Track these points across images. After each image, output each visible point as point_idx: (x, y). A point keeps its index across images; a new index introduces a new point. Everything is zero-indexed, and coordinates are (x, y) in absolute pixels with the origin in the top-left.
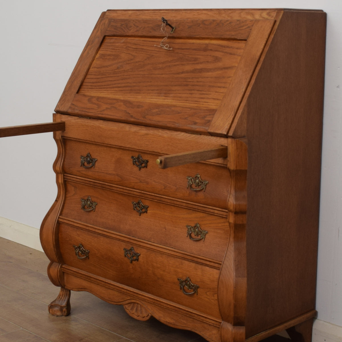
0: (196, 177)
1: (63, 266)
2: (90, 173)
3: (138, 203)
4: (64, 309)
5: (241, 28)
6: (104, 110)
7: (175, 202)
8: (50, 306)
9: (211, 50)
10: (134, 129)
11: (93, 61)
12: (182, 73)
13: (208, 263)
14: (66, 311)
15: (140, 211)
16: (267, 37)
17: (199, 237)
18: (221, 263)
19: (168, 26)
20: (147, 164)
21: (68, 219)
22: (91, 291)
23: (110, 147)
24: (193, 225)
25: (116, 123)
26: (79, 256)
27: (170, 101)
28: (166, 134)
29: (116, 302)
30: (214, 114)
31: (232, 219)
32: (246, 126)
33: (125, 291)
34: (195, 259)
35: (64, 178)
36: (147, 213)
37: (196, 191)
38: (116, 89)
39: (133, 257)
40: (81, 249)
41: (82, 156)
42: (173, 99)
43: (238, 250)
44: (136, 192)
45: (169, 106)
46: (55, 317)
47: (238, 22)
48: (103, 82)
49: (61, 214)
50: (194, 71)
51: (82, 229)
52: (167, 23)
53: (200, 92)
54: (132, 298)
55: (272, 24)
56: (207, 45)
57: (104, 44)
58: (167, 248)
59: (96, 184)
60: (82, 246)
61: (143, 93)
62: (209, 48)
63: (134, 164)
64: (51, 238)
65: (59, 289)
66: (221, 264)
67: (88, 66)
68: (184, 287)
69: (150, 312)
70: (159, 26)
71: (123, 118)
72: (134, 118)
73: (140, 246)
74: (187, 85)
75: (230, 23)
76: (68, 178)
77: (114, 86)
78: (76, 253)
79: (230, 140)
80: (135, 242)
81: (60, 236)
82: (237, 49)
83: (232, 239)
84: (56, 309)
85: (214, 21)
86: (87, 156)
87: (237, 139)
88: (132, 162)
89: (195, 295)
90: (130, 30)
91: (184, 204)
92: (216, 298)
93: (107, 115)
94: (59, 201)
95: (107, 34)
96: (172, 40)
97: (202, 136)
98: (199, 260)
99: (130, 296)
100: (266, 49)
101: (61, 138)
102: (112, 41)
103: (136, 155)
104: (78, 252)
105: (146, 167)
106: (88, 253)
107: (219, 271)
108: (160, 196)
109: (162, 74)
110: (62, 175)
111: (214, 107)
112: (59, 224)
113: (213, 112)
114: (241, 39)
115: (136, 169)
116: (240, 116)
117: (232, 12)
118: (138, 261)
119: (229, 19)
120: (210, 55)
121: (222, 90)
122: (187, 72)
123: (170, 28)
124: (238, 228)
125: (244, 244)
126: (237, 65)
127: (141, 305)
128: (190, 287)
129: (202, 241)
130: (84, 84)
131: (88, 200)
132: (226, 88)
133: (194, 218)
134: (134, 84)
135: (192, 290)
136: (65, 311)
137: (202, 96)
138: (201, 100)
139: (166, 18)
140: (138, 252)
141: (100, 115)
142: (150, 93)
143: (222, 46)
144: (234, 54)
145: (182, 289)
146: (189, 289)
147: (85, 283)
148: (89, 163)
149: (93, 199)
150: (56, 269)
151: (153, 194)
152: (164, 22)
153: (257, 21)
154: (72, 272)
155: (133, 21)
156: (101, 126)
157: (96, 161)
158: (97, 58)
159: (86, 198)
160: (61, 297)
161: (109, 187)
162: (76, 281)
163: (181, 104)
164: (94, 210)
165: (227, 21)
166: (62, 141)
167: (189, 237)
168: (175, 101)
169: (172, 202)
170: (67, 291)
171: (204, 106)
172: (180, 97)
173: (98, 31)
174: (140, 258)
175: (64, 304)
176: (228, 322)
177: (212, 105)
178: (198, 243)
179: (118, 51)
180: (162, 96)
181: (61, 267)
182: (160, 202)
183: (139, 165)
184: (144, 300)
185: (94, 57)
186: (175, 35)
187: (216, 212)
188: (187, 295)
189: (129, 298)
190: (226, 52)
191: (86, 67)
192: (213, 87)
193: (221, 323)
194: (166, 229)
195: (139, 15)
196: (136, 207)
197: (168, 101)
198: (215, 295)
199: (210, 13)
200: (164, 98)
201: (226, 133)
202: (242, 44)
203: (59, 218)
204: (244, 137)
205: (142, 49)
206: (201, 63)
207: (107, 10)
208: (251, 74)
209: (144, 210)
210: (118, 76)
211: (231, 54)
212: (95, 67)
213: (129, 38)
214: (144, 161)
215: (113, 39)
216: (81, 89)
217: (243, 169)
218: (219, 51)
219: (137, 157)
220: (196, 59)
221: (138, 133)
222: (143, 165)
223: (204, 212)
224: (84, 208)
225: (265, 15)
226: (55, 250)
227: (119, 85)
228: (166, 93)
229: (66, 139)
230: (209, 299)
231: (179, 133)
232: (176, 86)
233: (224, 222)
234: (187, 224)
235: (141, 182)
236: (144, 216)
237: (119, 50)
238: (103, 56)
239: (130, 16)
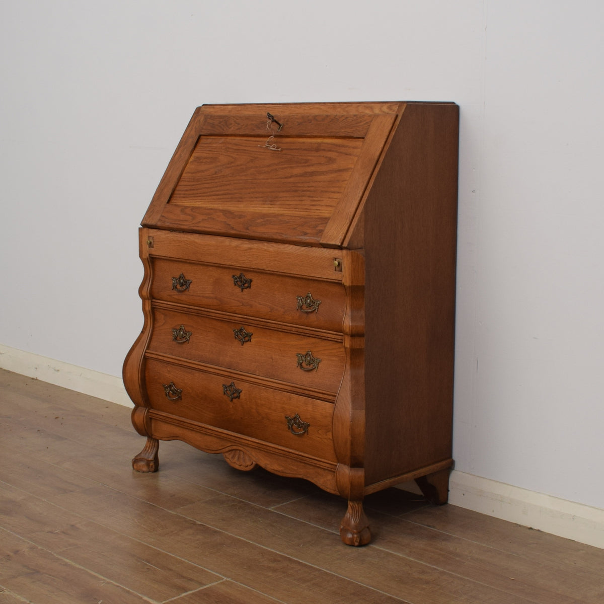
0: (307, 296)
1: (150, 411)
2: (183, 297)
3: (241, 331)
4: (152, 464)
5: (358, 125)
6: (199, 222)
8: (135, 461)
9: (324, 150)
10: (235, 242)
11: (186, 165)
12: (291, 177)
13: (321, 396)
14: (154, 466)
15: (242, 339)
17: (311, 367)
18: (336, 394)
19: (274, 123)
20: (250, 283)
21: (158, 353)
22: (183, 439)
23: (207, 265)
24: (304, 353)
25: (214, 237)
26: (170, 397)
27: (277, 209)
29: (212, 450)
30: (327, 223)
31: (347, 343)
32: (363, 235)
33: (225, 436)
34: (306, 392)
35: (152, 305)
36: (250, 341)
37: (306, 312)
38: (215, 197)
39: (233, 394)
40: (173, 388)
41: (174, 278)
42: (280, 208)
43: (354, 378)
44: (238, 317)
45: (276, 216)
46: (141, 473)
47: (355, 117)
48: (199, 189)
49: (148, 348)
50: (305, 174)
51: (173, 364)
52: (273, 119)
53: (311, 199)
54: (234, 444)
55: (393, 120)
56: (319, 144)
57: (200, 145)
58: (274, 380)
59: (190, 310)
60: (174, 384)
61: (246, 201)
62: (322, 148)
63: (235, 285)
64: (136, 376)
65: (145, 439)
66: (336, 396)
67: (180, 171)
68: (292, 426)
69: (255, 459)
70: (264, 123)
71: (223, 230)
72: (235, 230)
73: (242, 380)
74: (296, 191)
75: (347, 118)
76: (157, 304)
77: (212, 193)
78: (166, 393)
79: (344, 252)
80: (235, 376)
81: (147, 374)
82: (353, 148)
83: (348, 367)
84: (142, 463)
85: (327, 116)
86: (180, 277)
87: (353, 251)
88: (232, 283)
89: (306, 434)
90: (231, 128)
91: (293, 329)
92: (331, 437)
93: (204, 227)
94: (146, 332)
95: (202, 134)
96: (280, 140)
97: (313, 248)
98: (311, 393)
99: (230, 441)
100: (387, 148)
101: (148, 256)
102: (209, 141)
103: (238, 274)
104: (169, 393)
105: (249, 287)
106: (181, 393)
107: (333, 404)
108: (265, 320)
109: (267, 179)
110: (150, 301)
111: (327, 215)
112: (145, 359)
113: (325, 220)
114: (358, 136)
115: (238, 290)
116: (356, 225)
117: (348, 106)
118: (239, 398)
119: (345, 114)
120: (323, 156)
121: (336, 196)
122: (296, 176)
123: (277, 126)
124: (354, 354)
125: (362, 371)
126: (353, 167)
127: (244, 452)
128: (300, 425)
129: (314, 372)
130: (176, 192)
131: (180, 330)
132: (341, 192)
133: (304, 344)
134: (235, 191)
135: (302, 429)
136: (152, 466)
137: (314, 203)
138: (312, 207)
139: (271, 113)
140: (240, 388)
141: (195, 228)
142: (254, 201)
143: (337, 145)
144: (350, 155)
145: (291, 428)
146: (298, 428)
147: (177, 430)
148: (182, 285)
149: (186, 329)
150: (142, 414)
151: (257, 319)
152: (270, 119)
153: (377, 116)
154: (162, 417)
155: (234, 117)
156: (196, 240)
157: (190, 283)
158: (191, 162)
159: (178, 328)
160: (147, 449)
161: (206, 313)
162: (166, 428)
163: (290, 212)
164: (187, 341)
165: (342, 116)
166: (149, 260)
167: (299, 367)
168: (282, 209)
169: (279, 326)
170: (154, 441)
171: (315, 214)
172: (289, 205)
173: (192, 129)
174: (242, 395)
175: (151, 457)
176: (345, 463)
177: (325, 213)
178: (310, 373)
179: (216, 153)
180: (267, 204)
181: (148, 412)
182: (266, 328)
183: (241, 286)
184: (247, 445)
185: (188, 160)
186: (282, 133)
187: (329, 335)
188: (295, 434)
189: (229, 445)
190: (341, 153)
192: (326, 192)
193: (336, 466)
194: (272, 360)
195: (241, 110)
196: (237, 335)
197: (275, 210)
198: (328, 433)
199: (322, 107)
200: (269, 206)
201: (339, 244)
202: (359, 143)
203: (146, 352)
204: (361, 248)
205: (245, 150)
206: (313, 165)
207: (202, 105)
208: (368, 177)
209: (247, 339)
210: (216, 183)
211: (346, 154)
212: (189, 172)
213: (229, 138)
214: (247, 281)
215: (210, 139)
216: (173, 199)
217: (360, 285)
218: (333, 151)
219: (239, 276)
220: (307, 161)
221: (238, 247)
222: (246, 285)
223: (316, 337)
224: (176, 339)
225: (385, 108)
226: (141, 390)
227: (218, 193)
228: (273, 201)
229: (155, 258)
230: (321, 438)
231: (286, 245)
232: (283, 192)
233: (340, 348)
234: (296, 352)
235: (243, 305)
236: (247, 345)
237: (217, 151)
238: (198, 158)
239: (230, 112)
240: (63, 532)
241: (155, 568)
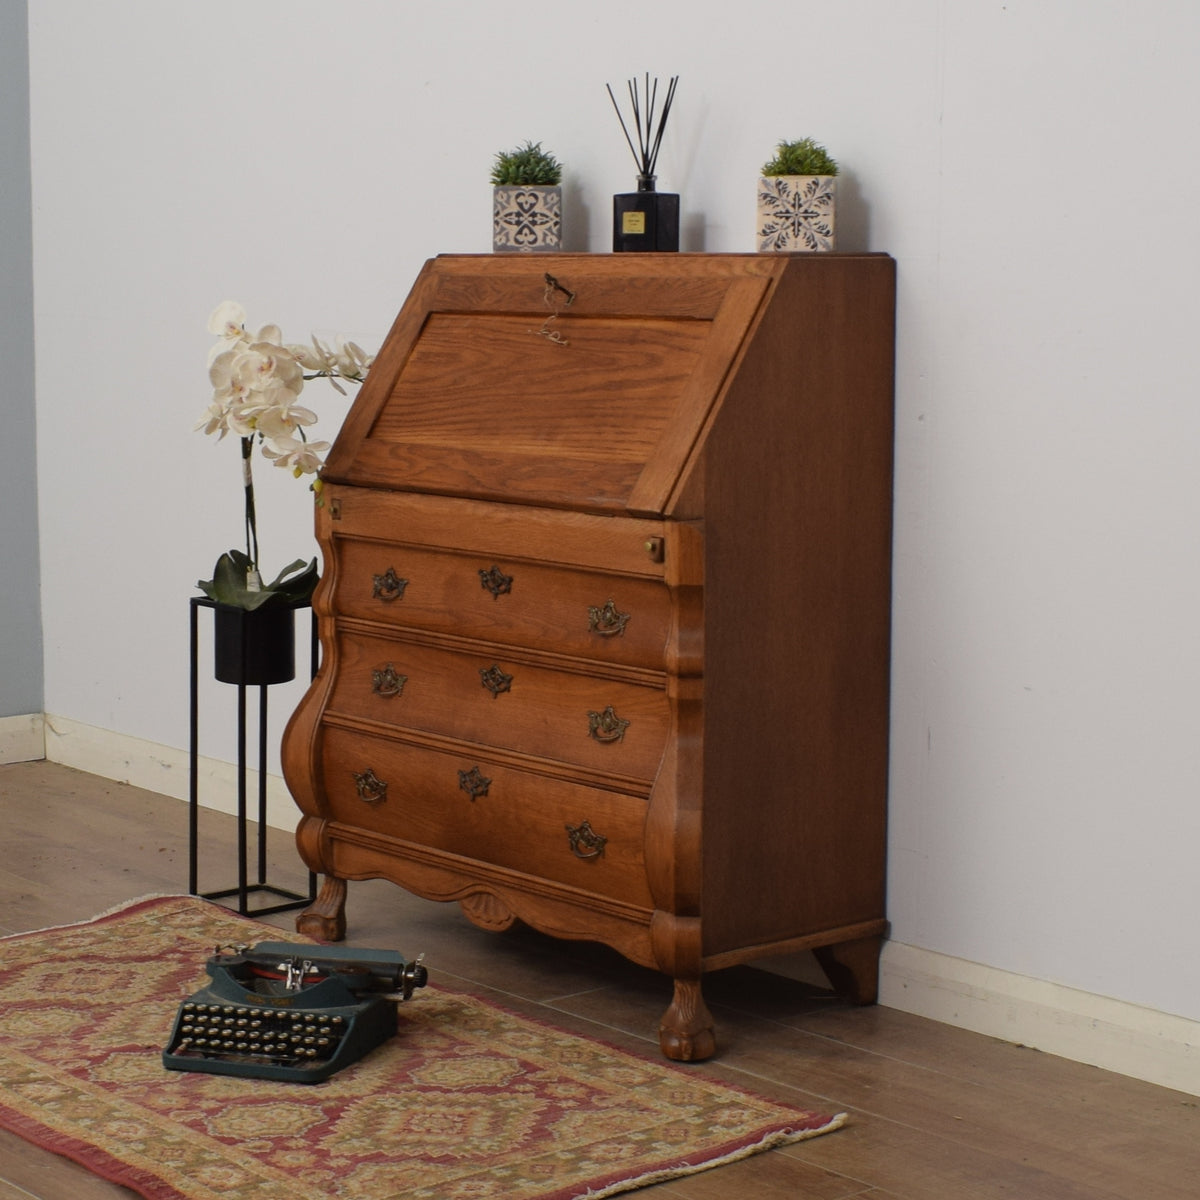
0: (607, 607)
1: (331, 825)
2: (392, 611)
3: (492, 671)
4: (332, 925)
5: (704, 296)
6: (421, 472)
7: (565, 663)
8: (301, 920)
9: (644, 341)
10: (484, 509)
11: (403, 366)
12: (584, 390)
13: (627, 786)
14: (335, 928)
15: (494, 687)
16: (752, 313)
17: (612, 735)
18: (652, 783)
19: (560, 292)
20: (510, 585)
21: (345, 716)
22: (389, 876)
23: (434, 551)
24: (601, 710)
25: (448, 499)
26: (365, 796)
27: (557, 449)
28: (546, 518)
29: (440, 895)
30: (639, 473)
31: (673, 691)
32: (702, 495)
33: (463, 866)
34: (602, 781)
35: (337, 627)
36: (509, 691)
37: (604, 636)
38: (450, 427)
39: (476, 787)
40: (371, 780)
41: (376, 575)
42: (563, 446)
43: (685, 754)
44: (487, 647)
45: (553, 460)
47: (700, 282)
48: (423, 412)
49: (328, 707)
50: (608, 386)
51: (372, 735)
52: (556, 284)
53: (617, 430)
54: (478, 882)
55: (764, 287)
56: (637, 331)
57: (429, 330)
58: (548, 761)
59: (405, 635)
60: (373, 773)
61: (505, 434)
62: (641, 338)
63: (483, 587)
64: (305, 760)
66: (650, 786)
67: (392, 378)
68: (577, 842)
69: (514, 909)
70: (540, 292)
71: (462, 487)
72: (483, 486)
73: (492, 761)
74: (592, 416)
75: (685, 284)
76: (345, 624)
77: (447, 420)
78: (358, 789)
79: (668, 524)
80: (482, 754)
81: (325, 756)
82: (694, 338)
83: (674, 733)
84: (312, 924)
85: (653, 279)
86: (388, 575)
87: (682, 523)
88: (479, 583)
89: (600, 858)
90: (485, 299)
91: (582, 666)
92: (642, 861)
93: (429, 481)
94: (325, 679)
95: (434, 310)
96: (569, 322)
97: (616, 519)
98: (610, 782)
99: (471, 877)
100: (749, 339)
101: (331, 535)
102: (446, 323)
103: (488, 567)
104: (363, 789)
105: (508, 591)
106: (385, 788)
107: (646, 801)
108: (535, 651)
109: (544, 394)
110: (333, 619)
111: (641, 459)
112: (323, 727)
113: (637, 468)
114: (702, 317)
115: (487, 596)
116: (691, 474)
118: (487, 795)
119: (683, 275)
120: (642, 353)
121: (659, 424)
122: (595, 388)
123: (564, 296)
124: (686, 709)
125: (698, 742)
126: (690, 372)
127: (495, 897)
128: (589, 841)
129: (618, 743)
130: (383, 417)
131: (386, 672)
132: (666, 418)
133: (601, 694)
134: (487, 416)
135: (594, 848)
136: (333, 930)
137: (621, 437)
138: (618, 446)
139: (555, 274)
140: (488, 776)
141: (414, 483)
142: (519, 434)
143: (666, 333)
144: (688, 350)
145: (575, 847)
146: (586, 847)
147: (377, 860)
148: (391, 589)
149: (398, 670)
150: (316, 830)
151: (522, 649)
152: (550, 284)
153: (736, 279)
154: (351, 836)
155: (490, 278)
156: (416, 506)
157: (405, 585)
158: (412, 362)
159: (383, 669)
160: (325, 897)
161: (433, 640)
162: (358, 857)
164: (399, 693)
165: (679, 279)
166: (332, 542)
167: (591, 736)
168: (567, 449)
169: (558, 662)
170: (338, 882)
171: (621, 457)
172: (578, 441)
173: (417, 300)
174: (492, 790)
175: (332, 914)
176: (667, 910)
177: (638, 455)
178: (611, 747)
179: (456, 345)
180: (541, 440)
181: (327, 826)
182: (536, 666)
184: (501, 884)
185: (406, 359)
186: (575, 310)
187: (645, 677)
188: (582, 858)
189: (470, 884)
190: (672, 346)
191: (388, 381)
192: (642, 417)
193: (652, 914)
194: (546, 723)
195: (504, 266)
196: (486, 680)
197: (554, 450)
198: (637, 854)
199: (646, 263)
200: (545, 442)
201: (658, 511)
202: (702, 329)
203: (324, 714)
204: (698, 518)
205: (508, 341)
206: (623, 369)
207: (437, 254)
208: (715, 389)
209: (503, 686)
211: (682, 349)
212: (408, 381)
213: (481, 318)
214: (503, 580)
215: (447, 321)
216: (377, 429)
217: (695, 584)
218: (660, 344)
219: (489, 571)
220: (613, 361)
221: (489, 518)
222: (503, 587)
223: (622, 680)
224: (378, 688)
225: (752, 266)
226: (315, 786)
227: (457, 419)
228: (550, 436)
229: (345, 539)
230: (626, 864)
231: (571, 514)
232: (570, 417)
233: (661, 700)
234: (587, 709)
235: (496, 624)
236: (502, 697)
237: (459, 343)
238: (425, 357)
239: (485, 268)
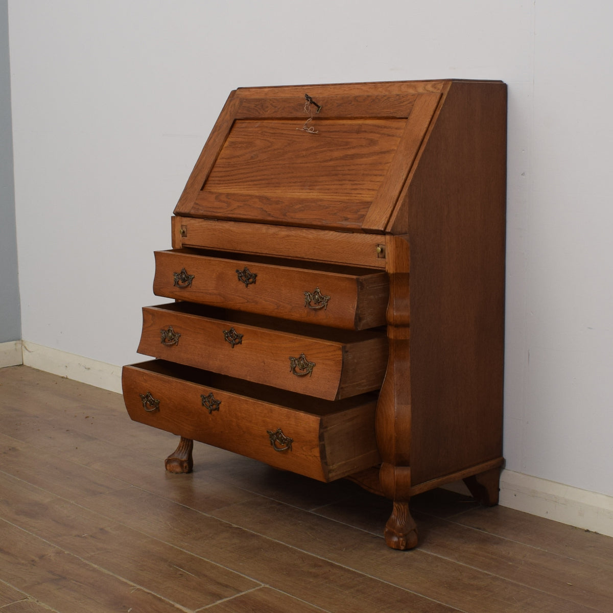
4: (185, 464)
5: (402, 104)
6: (235, 209)
8: (168, 461)
9: (365, 132)
10: (273, 230)
11: (221, 150)
12: (331, 160)
14: (188, 466)
19: (313, 105)
27: (316, 194)
28: (311, 234)
30: (369, 207)
31: (391, 335)
32: (407, 220)
38: (250, 183)
42: (320, 193)
43: (399, 371)
45: (314, 201)
46: (174, 474)
47: (398, 97)
48: (234, 175)
50: (345, 158)
52: (311, 100)
53: (352, 182)
55: (438, 98)
56: (360, 125)
57: (234, 129)
61: (283, 187)
62: (363, 130)
65: (178, 438)
67: (215, 157)
70: (302, 105)
71: (258, 217)
72: (272, 217)
74: (336, 175)
75: (389, 98)
77: (248, 179)
79: (388, 237)
82: (396, 129)
83: (392, 359)
84: (175, 464)
85: (368, 96)
87: (397, 236)
90: (267, 111)
93: (240, 214)
95: (238, 118)
96: (318, 122)
97: (355, 234)
100: (431, 128)
101: (181, 247)
109: (306, 163)
111: (369, 199)
113: (367, 205)
114: (401, 117)
116: (400, 209)
117: (390, 86)
119: (387, 93)
120: (364, 138)
121: (379, 179)
122: (337, 159)
123: (316, 107)
124: (399, 345)
125: (408, 364)
126: (396, 148)
130: (210, 179)
132: (384, 175)
134: (272, 177)
136: (186, 467)
137: (354, 187)
138: (353, 192)
139: (310, 95)
141: (230, 216)
142: (291, 186)
143: (378, 127)
144: (393, 136)
152: (308, 100)
153: (421, 95)
155: (270, 100)
156: (231, 228)
158: (225, 147)
160: (181, 448)
163: (330, 197)
165: (385, 96)
168: (321, 194)
171: (356, 198)
172: (329, 189)
173: (227, 113)
175: (185, 458)
177: (367, 196)
179: (251, 137)
180: (306, 189)
185: (222, 146)
186: (322, 115)
190: (383, 134)
191: (213, 158)
192: (367, 175)
195: (278, 93)
197: (314, 195)
199: (363, 87)
200: (308, 191)
201: (382, 229)
202: (402, 123)
204: (405, 233)
205: (282, 134)
206: (354, 148)
207: (237, 88)
208: (412, 158)
210: (252, 168)
211: (389, 135)
212: (223, 158)
213: (266, 121)
215: (246, 124)
216: (207, 185)
217: (405, 272)
218: (375, 133)
220: (347, 143)
221: (276, 234)
225: (429, 87)
227: (253, 178)
228: (311, 186)
231: (327, 232)
232: (322, 176)
237: (253, 136)
238: (233, 144)
239: (266, 94)
240: (91, 536)
241: (188, 574)
